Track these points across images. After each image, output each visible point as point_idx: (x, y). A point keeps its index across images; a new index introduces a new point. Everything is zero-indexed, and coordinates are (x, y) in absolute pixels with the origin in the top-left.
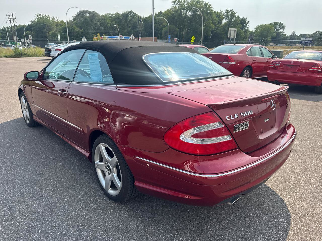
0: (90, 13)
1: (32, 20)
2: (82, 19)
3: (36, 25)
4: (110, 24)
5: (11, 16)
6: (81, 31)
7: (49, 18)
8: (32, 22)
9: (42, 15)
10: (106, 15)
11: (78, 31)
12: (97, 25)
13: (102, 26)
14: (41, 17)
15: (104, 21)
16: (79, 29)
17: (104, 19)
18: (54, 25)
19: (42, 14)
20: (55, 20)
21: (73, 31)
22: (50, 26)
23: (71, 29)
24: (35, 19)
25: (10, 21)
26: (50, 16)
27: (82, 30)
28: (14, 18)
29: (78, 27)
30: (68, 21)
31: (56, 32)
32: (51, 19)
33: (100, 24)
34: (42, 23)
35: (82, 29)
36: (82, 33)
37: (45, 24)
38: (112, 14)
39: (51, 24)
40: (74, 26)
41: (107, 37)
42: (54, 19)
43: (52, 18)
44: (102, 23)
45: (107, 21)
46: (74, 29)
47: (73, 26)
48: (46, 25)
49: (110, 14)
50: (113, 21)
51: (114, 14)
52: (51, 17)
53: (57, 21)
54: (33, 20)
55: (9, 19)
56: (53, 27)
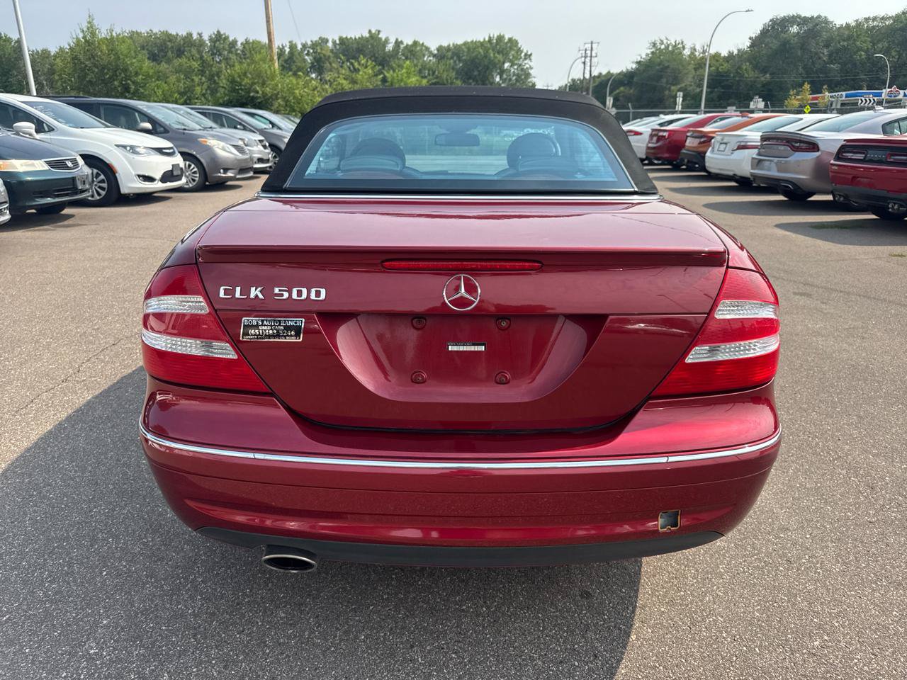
0: (805, 20)
1: (639, 59)
2: (775, 44)
3: (644, 71)
4: (866, 51)
5: (589, 52)
6: (763, 79)
7: (684, 48)
8: (637, 62)
9: (665, 41)
10: (859, 24)
11: (752, 79)
12: (820, 58)
13: (834, 62)
14: (663, 47)
15: (845, 43)
16: (756, 75)
17: (849, 38)
18: (691, 67)
19: (667, 39)
20: (697, 54)
21: (738, 81)
22: (679, 70)
23: (732, 75)
24: (647, 55)
25: (584, 63)
26: (685, 43)
27: (768, 75)
28: (594, 54)
29: (755, 67)
30: (733, 53)
31: (691, 85)
32: (687, 52)
33: (830, 55)
34: (659, 64)
35: (766, 73)
36: (764, 86)
37: (666, 65)
38: (883, 18)
39: (683, 66)
40: (746, 66)
41: (840, 93)
42: (695, 50)
43: (691, 48)
44: (838, 51)
45: (858, 43)
46: (742, 76)
47: (740, 68)
48: (668, 67)
49: (875, 19)
50: (879, 41)
51: (889, 18)
52: (688, 45)
53: (701, 55)
54: (641, 58)
55: (583, 59)
56: (686, 71)
